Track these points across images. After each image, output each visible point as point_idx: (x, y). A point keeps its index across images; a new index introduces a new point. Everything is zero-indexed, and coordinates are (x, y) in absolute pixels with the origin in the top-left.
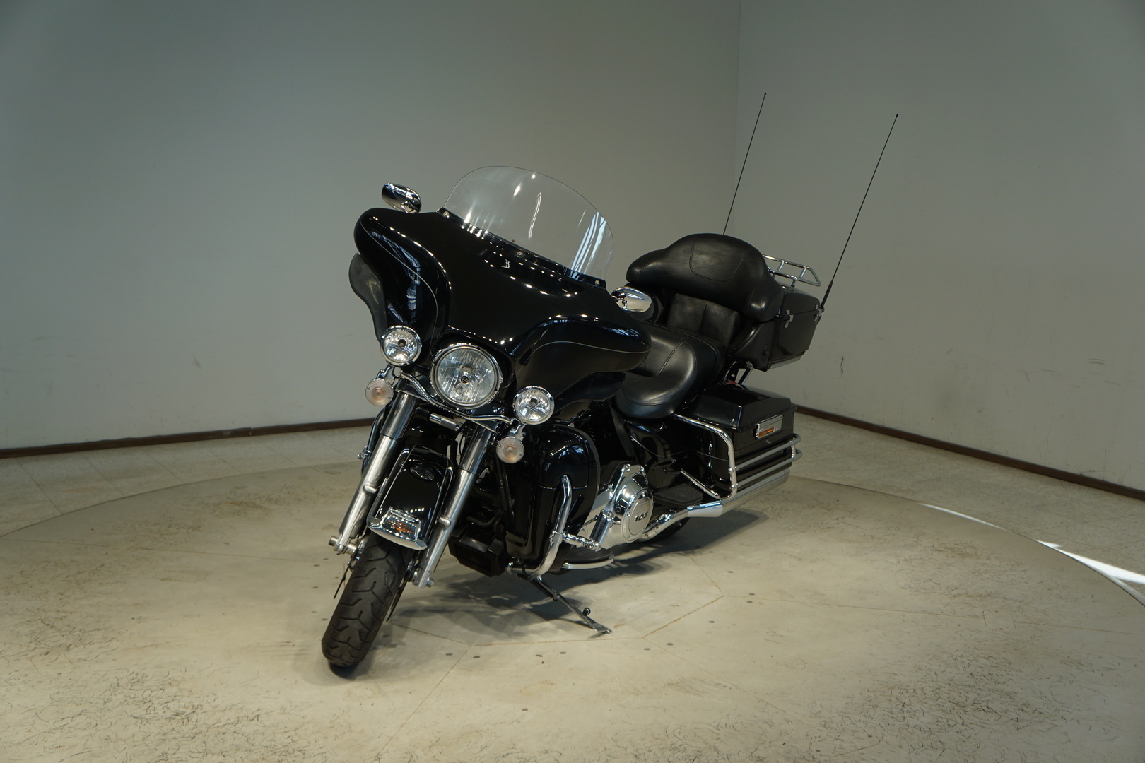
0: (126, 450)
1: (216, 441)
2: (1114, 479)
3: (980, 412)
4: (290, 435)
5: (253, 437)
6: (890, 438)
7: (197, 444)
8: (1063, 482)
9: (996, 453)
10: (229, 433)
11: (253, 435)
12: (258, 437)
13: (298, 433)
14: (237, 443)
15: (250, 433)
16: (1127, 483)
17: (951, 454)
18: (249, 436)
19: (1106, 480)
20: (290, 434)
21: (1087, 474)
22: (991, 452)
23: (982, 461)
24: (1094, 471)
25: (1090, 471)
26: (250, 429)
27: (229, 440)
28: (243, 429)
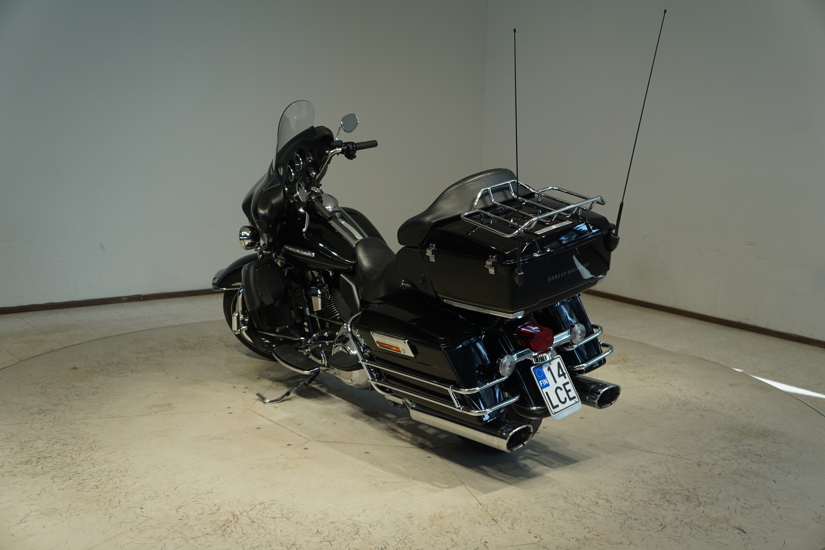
0: (50, 311)
1: (116, 304)
2: (763, 325)
4: (172, 300)
5: (144, 302)
7: (103, 307)
10: (125, 299)
11: (143, 300)
12: (147, 301)
13: (176, 298)
14: (133, 306)
15: (141, 298)
16: (771, 327)
18: (140, 300)
19: (756, 325)
20: (170, 299)
21: (744, 322)
24: (749, 320)
25: (747, 320)
26: (141, 295)
27: (126, 304)
28: (136, 295)
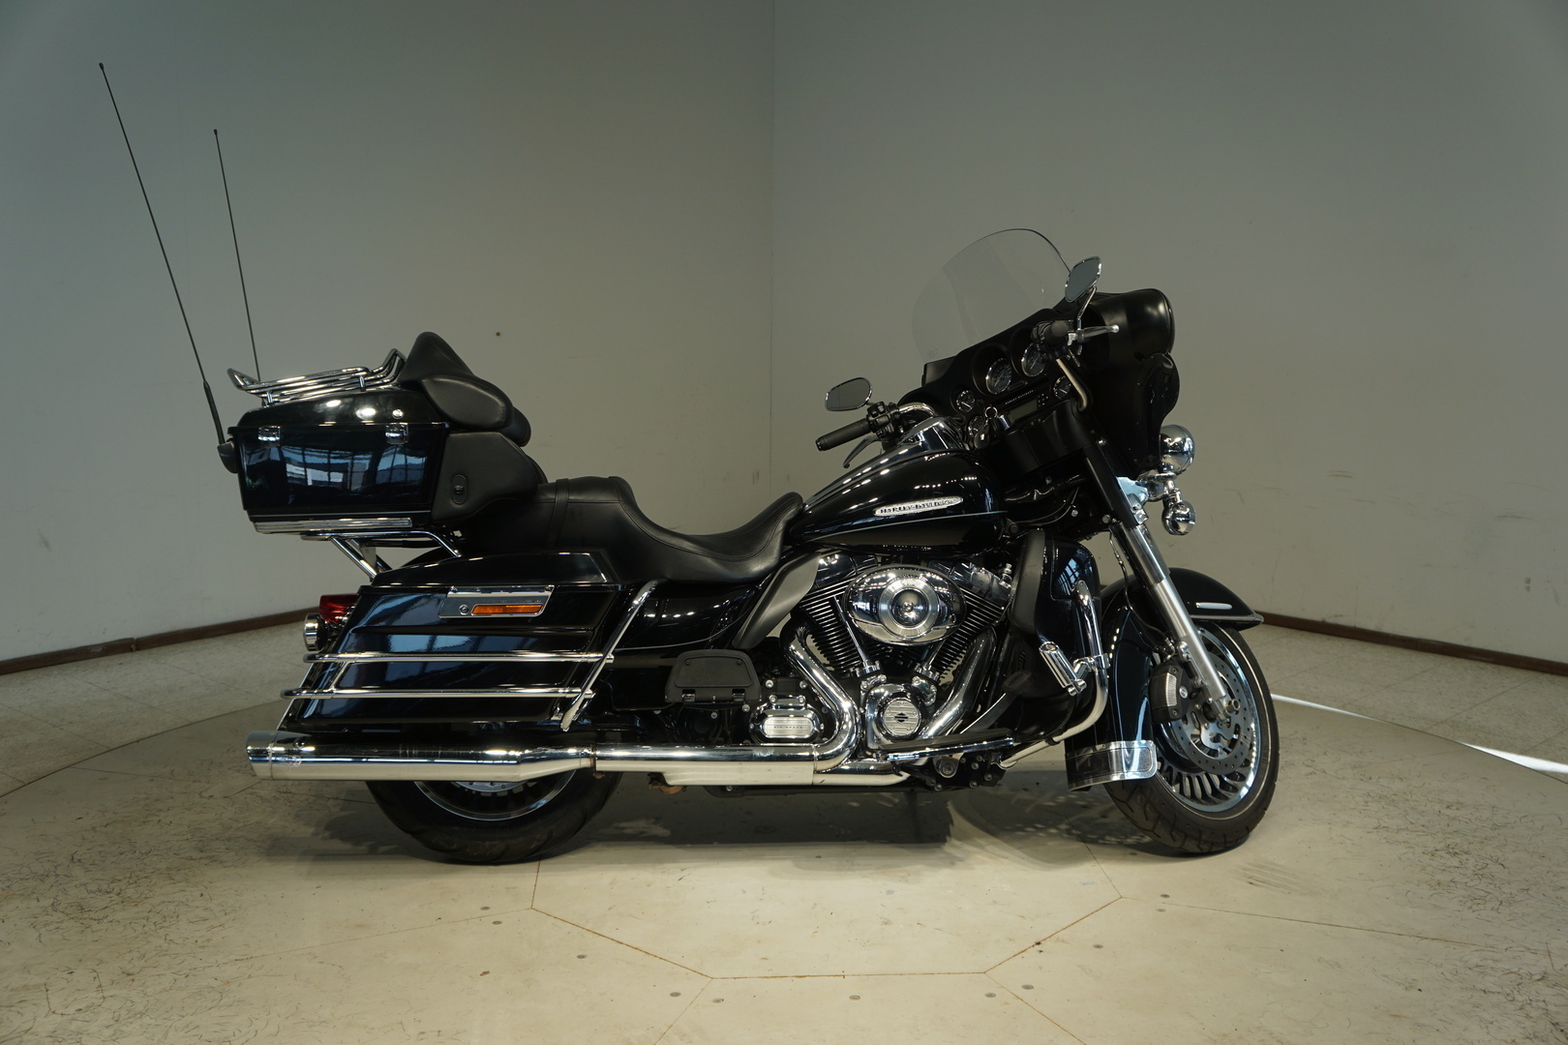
1: (81, 663)
2: (1370, 625)
5: (139, 653)
7: (54, 670)
8: (1301, 632)
10: (99, 650)
11: (138, 649)
16: (1389, 628)
18: (131, 650)
19: (1359, 626)
21: (1331, 620)
24: (1341, 616)
25: (1336, 616)
26: (132, 639)
27: (104, 661)
28: (120, 640)
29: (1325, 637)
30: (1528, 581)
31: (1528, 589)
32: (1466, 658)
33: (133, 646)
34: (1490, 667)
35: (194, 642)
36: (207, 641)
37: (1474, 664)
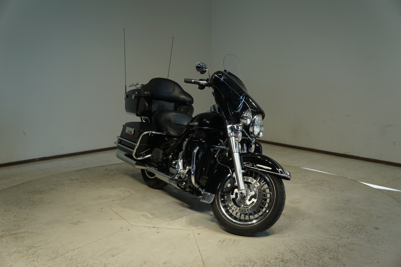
1: (33, 163)
2: (356, 155)
3: (307, 135)
5: (47, 160)
6: (276, 146)
7: (27, 164)
8: (339, 157)
9: (314, 149)
10: (38, 160)
12: (49, 160)
14: (42, 163)
16: (360, 155)
17: (298, 150)
18: (46, 160)
19: (353, 155)
21: (346, 154)
22: (312, 148)
23: (310, 152)
24: (349, 152)
25: (348, 152)
26: (46, 157)
27: (38, 162)
28: (43, 157)
29: (344, 158)
30: (395, 143)
31: (395, 145)
32: (380, 163)
33: (46, 159)
34: (385, 165)
35: (61, 158)
36: (64, 158)
37: (380, 164)
